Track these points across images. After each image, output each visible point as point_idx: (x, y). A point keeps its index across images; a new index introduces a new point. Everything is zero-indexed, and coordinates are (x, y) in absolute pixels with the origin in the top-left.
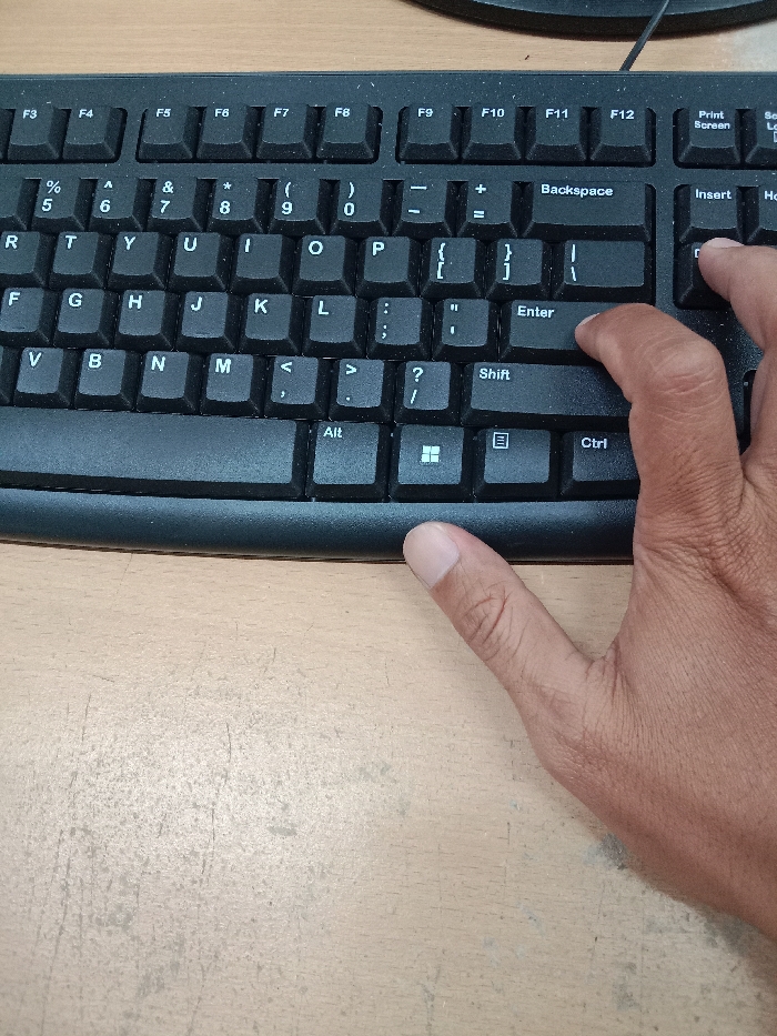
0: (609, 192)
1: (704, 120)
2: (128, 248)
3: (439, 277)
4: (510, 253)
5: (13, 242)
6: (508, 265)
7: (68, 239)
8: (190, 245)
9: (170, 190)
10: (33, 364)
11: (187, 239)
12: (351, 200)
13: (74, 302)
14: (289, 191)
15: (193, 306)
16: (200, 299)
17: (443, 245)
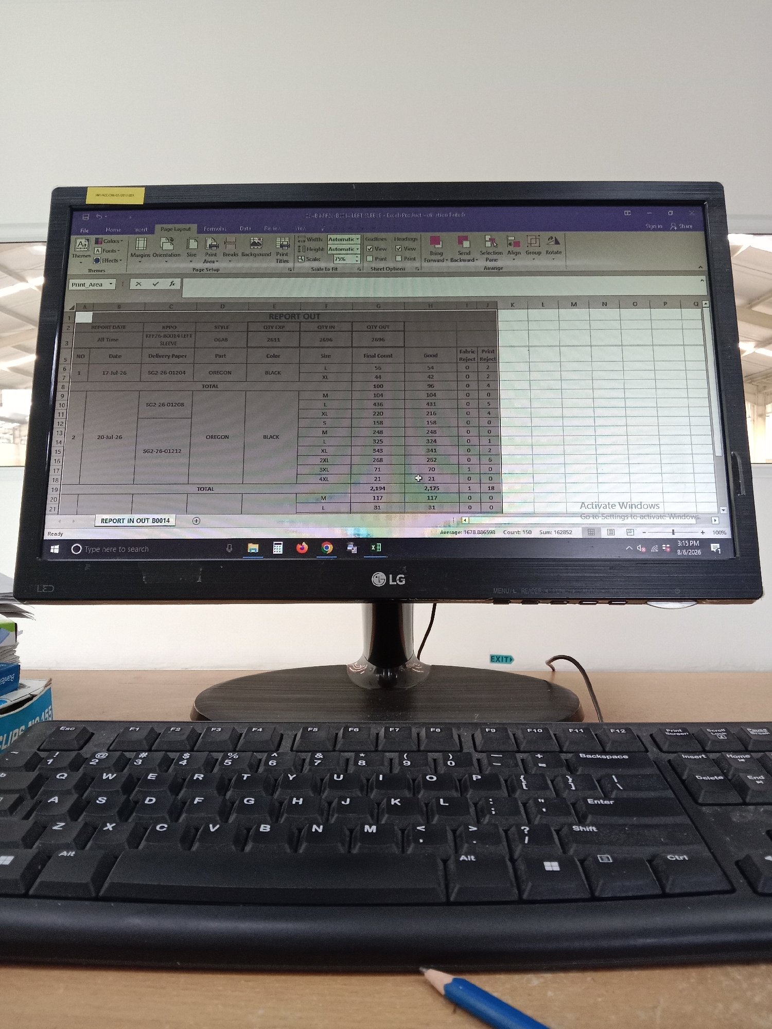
0: (626, 757)
2: (291, 779)
3: (525, 788)
4: (570, 780)
5: (199, 777)
6: (572, 784)
7: (244, 776)
8: (338, 777)
9: (322, 757)
10: (212, 830)
11: (335, 775)
12: (450, 760)
13: (248, 801)
14: (407, 756)
15: (343, 803)
16: (348, 800)
17: (522, 777)
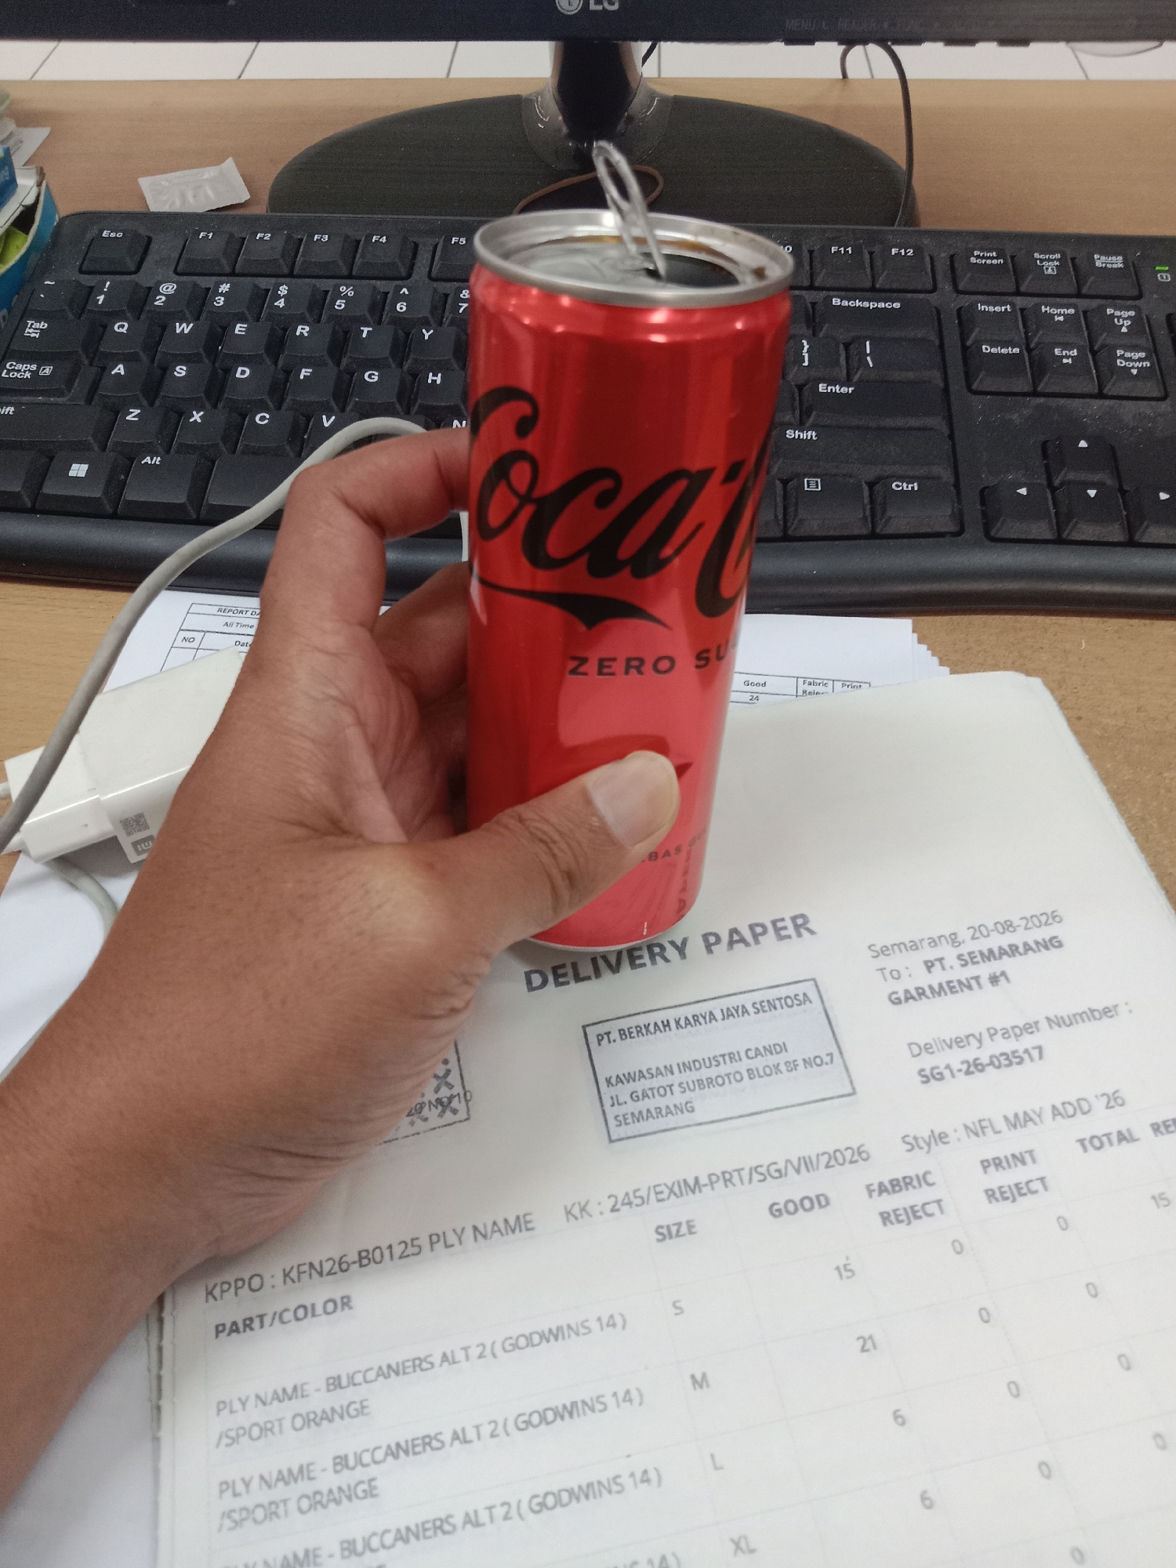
0: (897, 305)
1: (978, 257)
2: (426, 338)
4: (806, 347)
5: (303, 331)
6: (806, 356)
7: (363, 331)
10: (326, 424)
13: (370, 376)
